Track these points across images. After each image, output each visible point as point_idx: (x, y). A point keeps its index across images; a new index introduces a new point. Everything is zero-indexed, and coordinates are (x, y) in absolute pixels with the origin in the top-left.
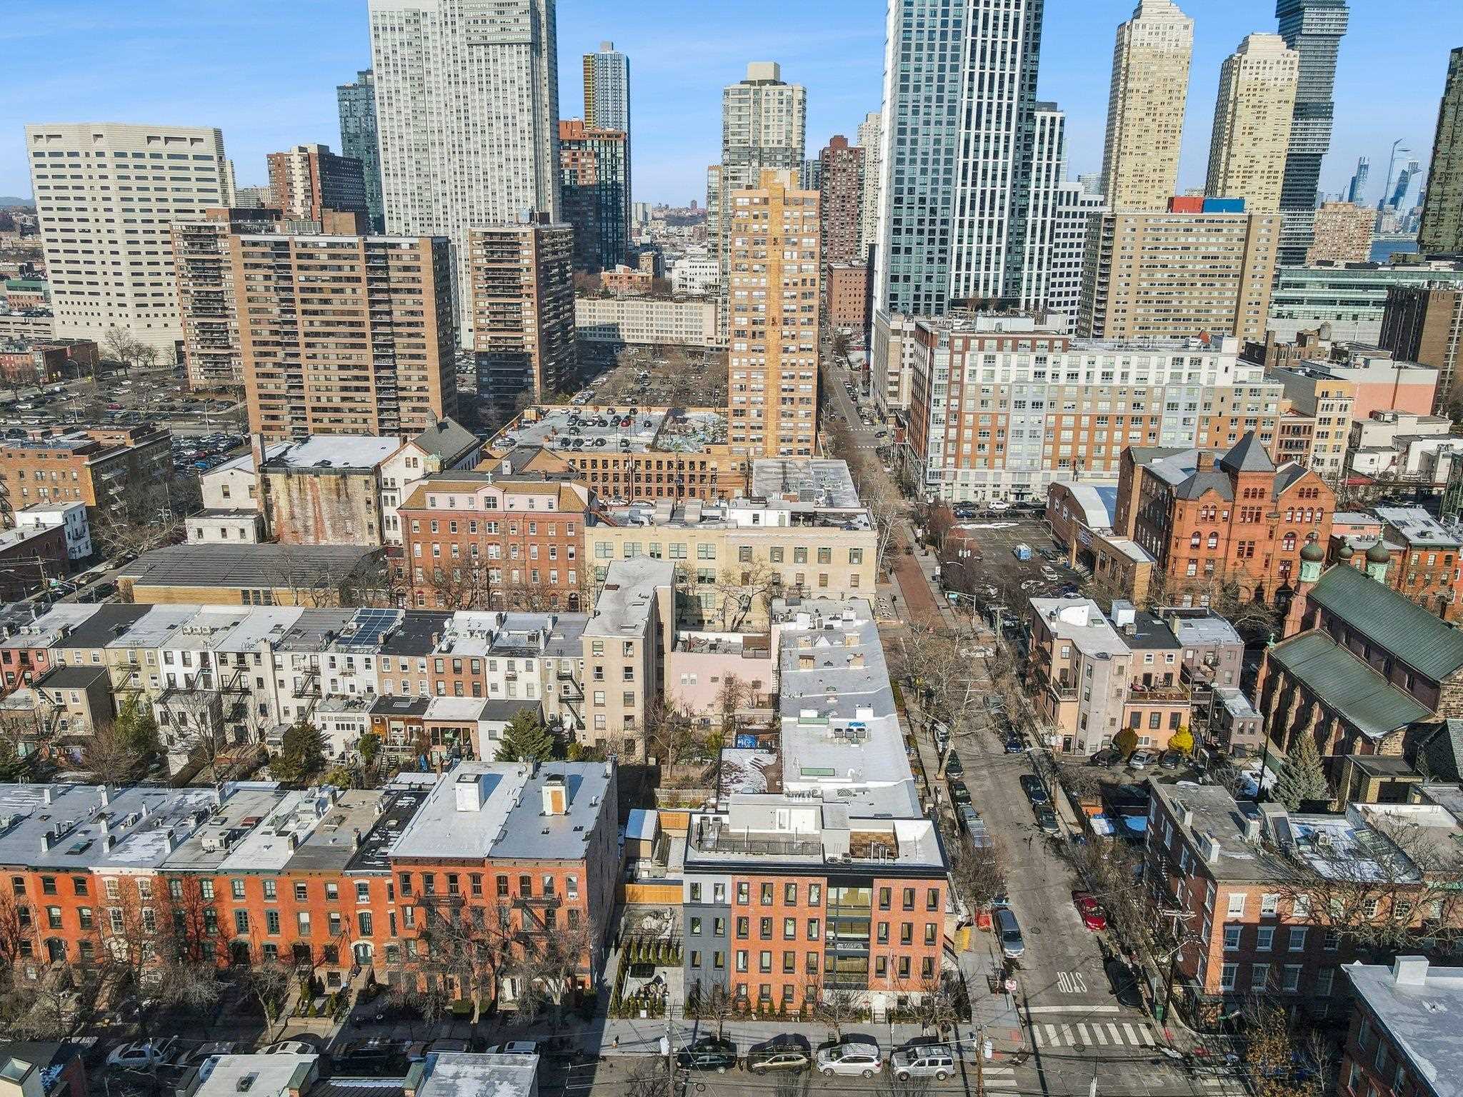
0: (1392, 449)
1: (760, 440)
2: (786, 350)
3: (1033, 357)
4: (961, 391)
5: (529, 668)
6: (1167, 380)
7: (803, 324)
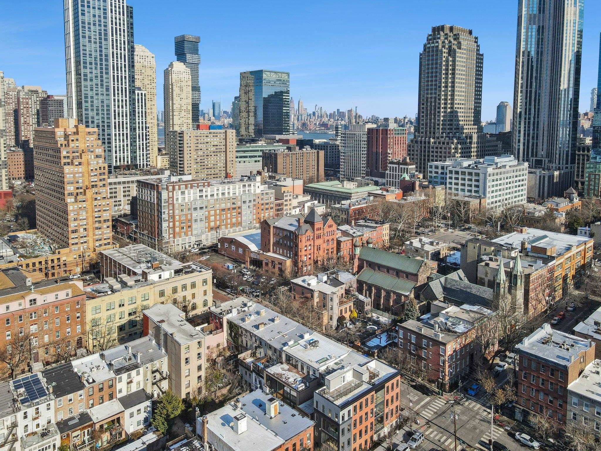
0: (299, 207)
1: (85, 242)
2: (96, 199)
3: (198, 190)
4: (173, 207)
5: (138, 374)
6: (242, 193)
7: (100, 187)
